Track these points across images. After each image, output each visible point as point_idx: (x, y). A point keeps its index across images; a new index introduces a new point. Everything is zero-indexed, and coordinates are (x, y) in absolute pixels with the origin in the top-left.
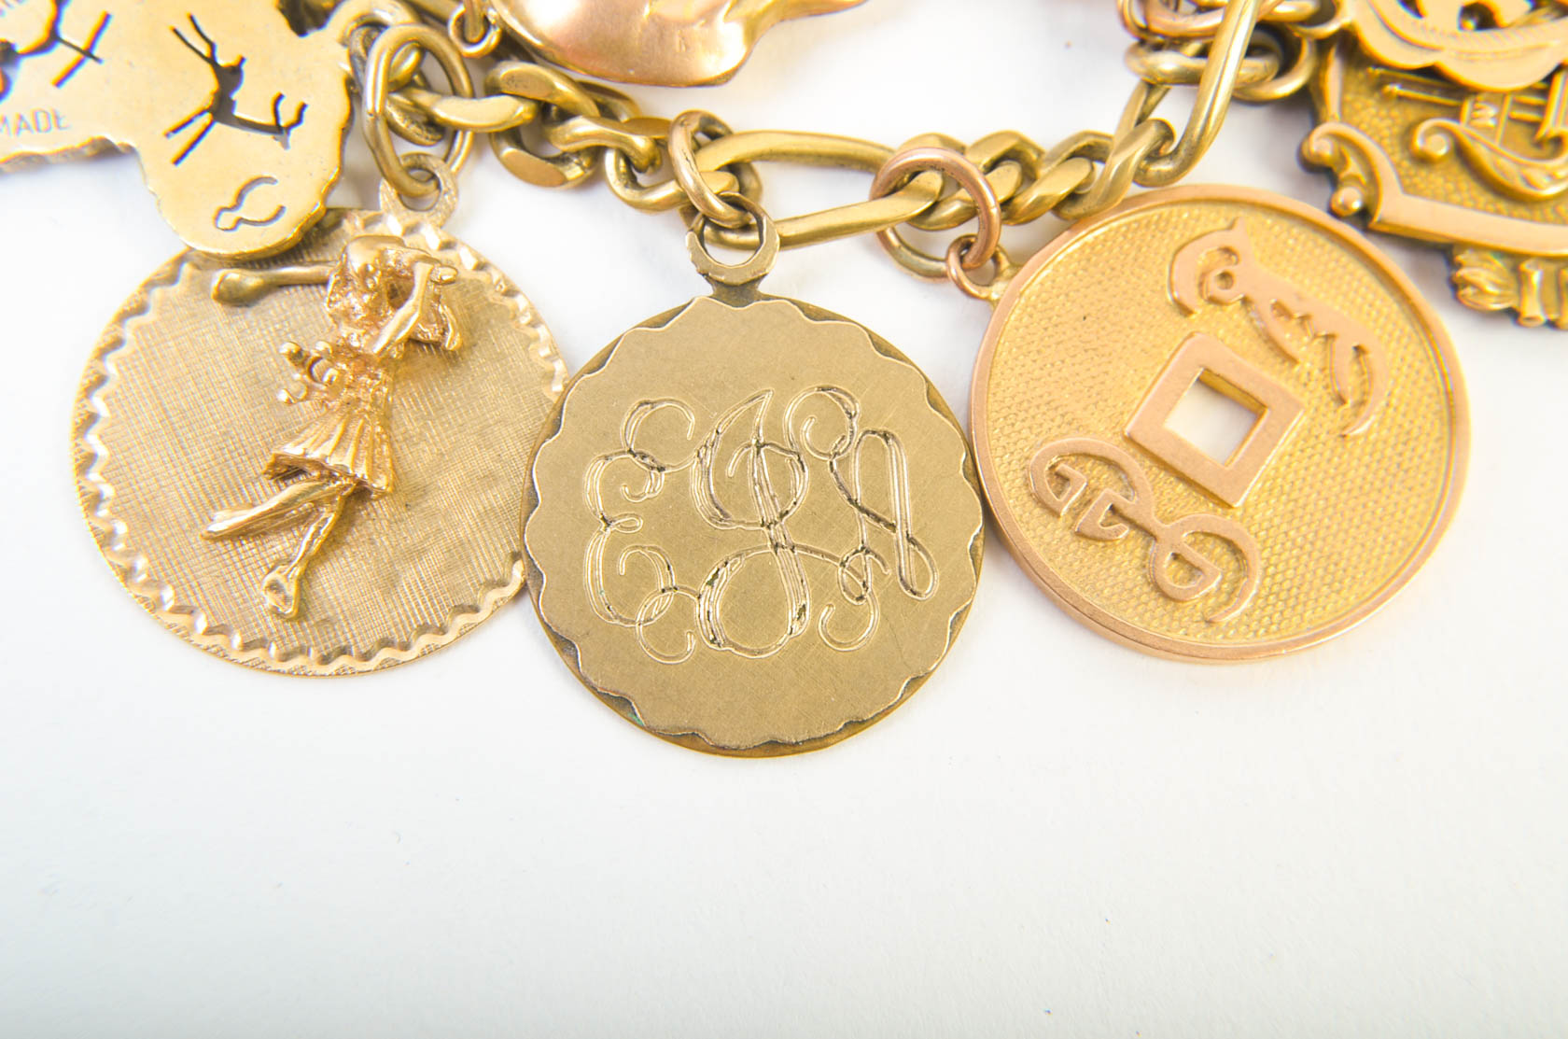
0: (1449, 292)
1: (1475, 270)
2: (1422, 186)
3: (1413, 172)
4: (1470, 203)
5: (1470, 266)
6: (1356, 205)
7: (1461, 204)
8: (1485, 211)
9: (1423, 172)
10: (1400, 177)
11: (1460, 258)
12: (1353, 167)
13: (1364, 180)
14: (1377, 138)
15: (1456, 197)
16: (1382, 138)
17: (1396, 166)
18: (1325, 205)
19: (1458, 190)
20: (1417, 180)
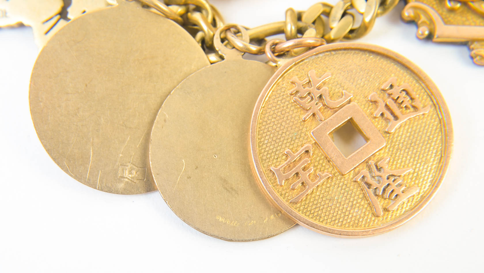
0: (471, 60)
1: (479, 50)
2: (452, 21)
3: (448, 16)
4: (473, 24)
5: (477, 49)
6: (427, 33)
7: (470, 25)
8: (480, 26)
9: (452, 15)
10: (443, 19)
11: (472, 46)
12: (423, 18)
13: (428, 22)
14: (431, 5)
15: (467, 23)
16: (433, 5)
17: (440, 15)
18: (414, 36)
19: (468, 20)
20: (450, 19)
